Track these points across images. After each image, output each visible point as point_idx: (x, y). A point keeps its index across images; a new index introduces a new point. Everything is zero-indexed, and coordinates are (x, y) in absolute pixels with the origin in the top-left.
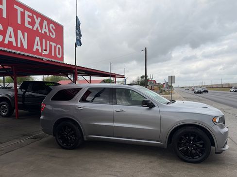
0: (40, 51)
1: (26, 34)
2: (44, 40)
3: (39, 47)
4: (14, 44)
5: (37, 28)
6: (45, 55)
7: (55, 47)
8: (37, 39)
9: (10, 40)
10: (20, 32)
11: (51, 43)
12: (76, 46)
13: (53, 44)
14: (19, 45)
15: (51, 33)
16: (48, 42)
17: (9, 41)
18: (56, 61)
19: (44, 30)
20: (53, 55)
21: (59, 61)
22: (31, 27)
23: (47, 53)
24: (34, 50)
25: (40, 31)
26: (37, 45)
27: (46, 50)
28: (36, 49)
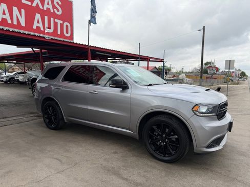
0: (42, 29)
1: (23, 11)
2: (46, 18)
3: (40, 25)
4: (9, 21)
5: (37, 4)
6: (48, 34)
7: (62, 25)
8: (38, 16)
9: (5, 17)
10: (15, 9)
11: (56, 20)
12: (89, 24)
13: (59, 22)
14: (15, 23)
15: (55, 10)
16: (52, 19)
17: (2, 18)
18: (63, 39)
19: (46, 6)
20: (59, 33)
21: (66, 40)
22: (29, 3)
23: (51, 31)
24: (34, 27)
25: (41, 7)
26: (38, 22)
27: (49, 28)
28: (37, 27)
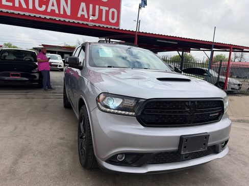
0: (86, 17)
1: (69, 1)
2: (91, 6)
3: (85, 13)
4: (57, 12)
6: (93, 21)
7: (107, 12)
8: (83, 5)
9: (53, 8)
10: (62, 0)
11: (101, 7)
12: (140, 8)
13: (104, 9)
16: (97, 7)
17: (51, 10)
18: (108, 26)
20: (104, 19)
23: (96, 18)
24: (79, 15)
26: (83, 11)
27: (94, 15)
28: (81, 15)
